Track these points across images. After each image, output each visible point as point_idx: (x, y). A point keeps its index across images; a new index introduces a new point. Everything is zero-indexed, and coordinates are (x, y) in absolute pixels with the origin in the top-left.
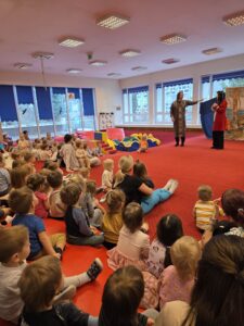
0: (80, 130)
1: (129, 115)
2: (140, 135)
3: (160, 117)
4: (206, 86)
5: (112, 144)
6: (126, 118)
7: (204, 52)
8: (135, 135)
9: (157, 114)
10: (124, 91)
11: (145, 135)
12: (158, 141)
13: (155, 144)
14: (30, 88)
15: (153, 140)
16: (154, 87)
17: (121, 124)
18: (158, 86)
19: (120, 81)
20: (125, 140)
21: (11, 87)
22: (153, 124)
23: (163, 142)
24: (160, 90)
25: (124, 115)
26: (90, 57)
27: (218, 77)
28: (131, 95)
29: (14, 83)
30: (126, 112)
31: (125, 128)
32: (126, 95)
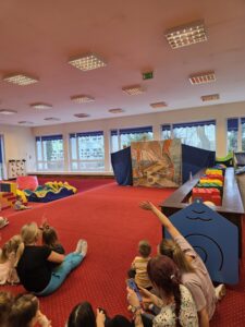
1: (43, 162)
2: (55, 183)
3: (75, 165)
4: (115, 138)
5: (23, 194)
6: (40, 165)
7: (111, 111)
8: (49, 184)
9: (72, 161)
10: (37, 139)
11: (60, 183)
12: (75, 190)
13: (71, 193)
15: (69, 188)
16: (68, 136)
17: (35, 171)
18: (72, 136)
19: (33, 129)
20: (39, 189)
22: (69, 172)
23: (79, 189)
24: (73, 140)
25: (37, 162)
27: (124, 131)
28: (45, 142)
30: (40, 159)
31: (39, 176)
32: (39, 143)
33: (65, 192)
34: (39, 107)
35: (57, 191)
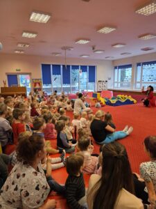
0: (85, 90)
1: (118, 83)
2: (123, 96)
3: (138, 85)
5: (103, 101)
6: (116, 84)
8: (119, 96)
9: (136, 82)
10: (116, 68)
11: (126, 96)
12: (135, 101)
13: (132, 102)
14: (59, 66)
15: (132, 100)
16: (136, 65)
17: (112, 88)
18: (139, 64)
19: (113, 61)
20: (113, 99)
21: (50, 65)
22: (134, 89)
23: (138, 102)
24: (139, 68)
25: (114, 82)
26: (93, 48)
28: (120, 70)
29: (51, 63)
30: (116, 80)
31: (114, 91)
32: (116, 70)
33: (128, 102)
34: (117, 46)
35: (123, 101)
